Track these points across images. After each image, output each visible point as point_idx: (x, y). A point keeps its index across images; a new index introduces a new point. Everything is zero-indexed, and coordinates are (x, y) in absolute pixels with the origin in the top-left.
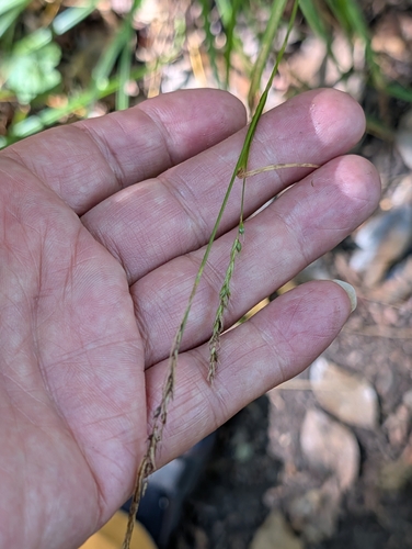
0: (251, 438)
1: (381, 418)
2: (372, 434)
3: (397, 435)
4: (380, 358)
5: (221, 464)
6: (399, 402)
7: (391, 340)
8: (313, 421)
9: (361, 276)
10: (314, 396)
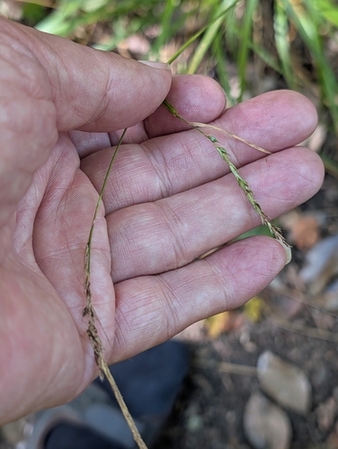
0: (201, 412)
1: (313, 406)
2: (303, 419)
3: (325, 421)
4: (317, 355)
5: (174, 432)
6: (329, 394)
7: (327, 341)
8: (256, 403)
9: (307, 286)
10: (259, 382)
